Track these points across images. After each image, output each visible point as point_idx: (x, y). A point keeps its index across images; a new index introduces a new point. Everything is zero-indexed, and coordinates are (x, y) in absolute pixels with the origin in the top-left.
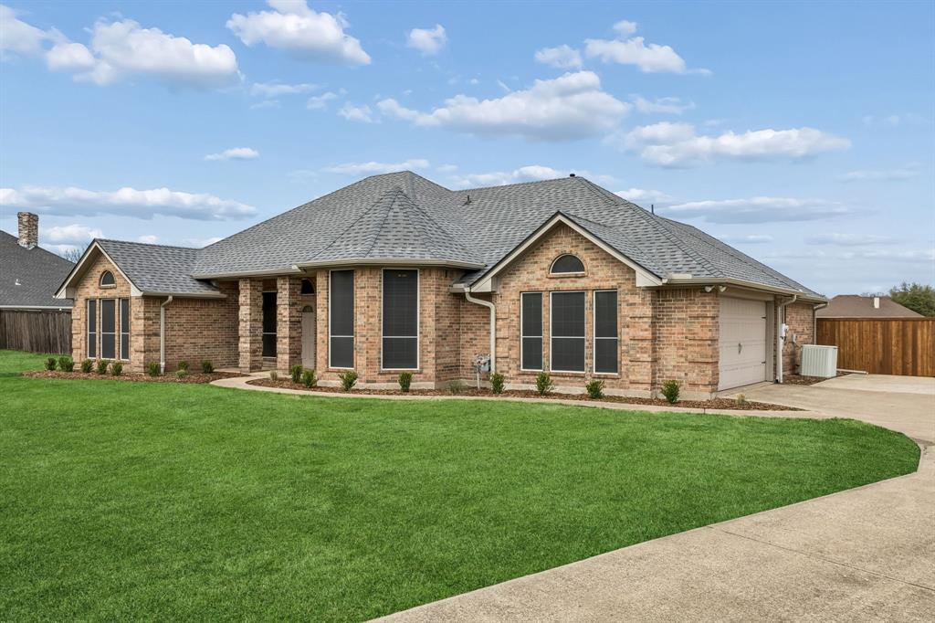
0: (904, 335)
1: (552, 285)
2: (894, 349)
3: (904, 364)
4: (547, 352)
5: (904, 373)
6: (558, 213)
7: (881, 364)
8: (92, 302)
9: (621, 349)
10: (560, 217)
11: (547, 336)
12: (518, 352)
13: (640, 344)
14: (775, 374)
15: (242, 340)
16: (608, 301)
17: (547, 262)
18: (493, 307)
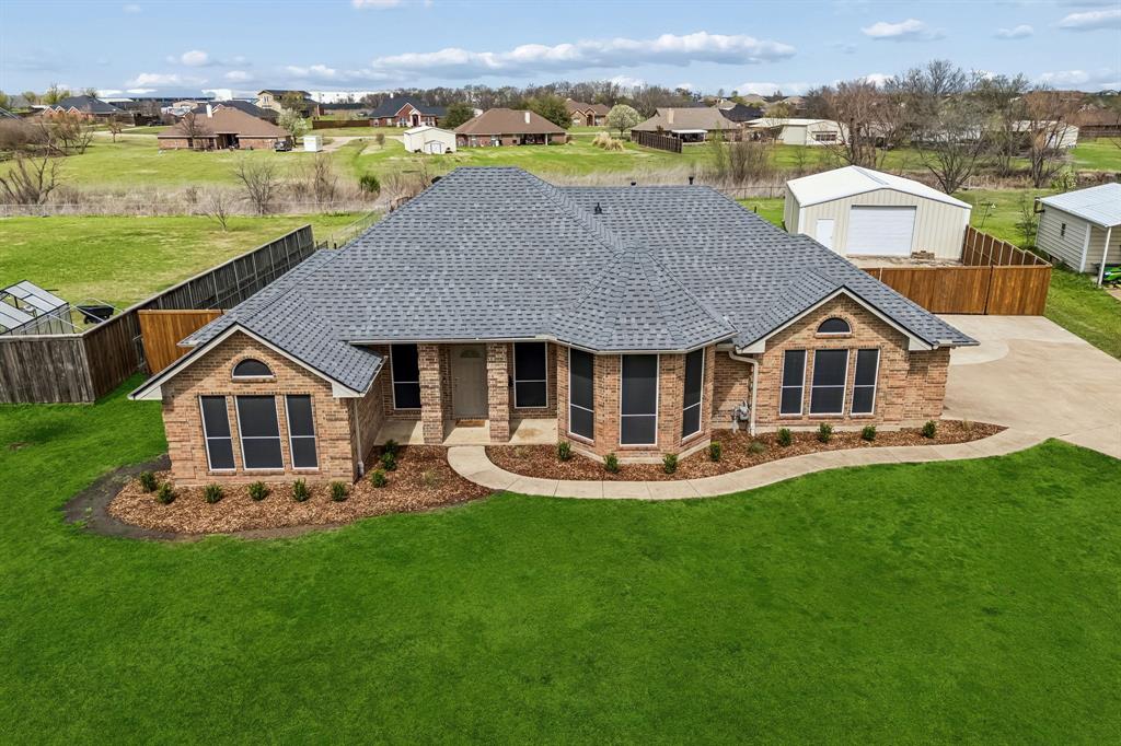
1: (819, 344)
9: (878, 395)
11: (807, 386)
12: (777, 401)
16: (868, 359)
17: (815, 325)
18: (756, 364)
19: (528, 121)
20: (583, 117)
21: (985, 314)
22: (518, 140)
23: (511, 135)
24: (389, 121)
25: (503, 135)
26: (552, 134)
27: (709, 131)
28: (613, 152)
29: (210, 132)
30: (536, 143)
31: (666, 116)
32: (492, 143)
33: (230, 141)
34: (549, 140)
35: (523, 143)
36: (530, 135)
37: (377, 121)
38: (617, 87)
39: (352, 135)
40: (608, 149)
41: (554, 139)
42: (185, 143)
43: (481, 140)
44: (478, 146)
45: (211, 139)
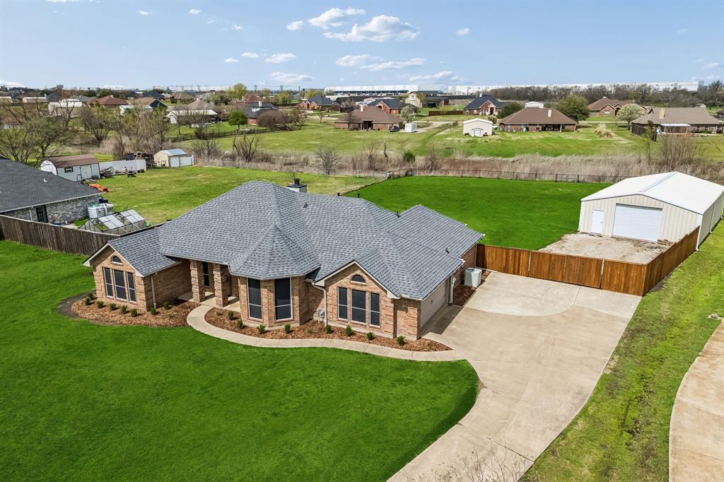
0: (515, 256)
1: (352, 286)
2: (510, 262)
3: (514, 269)
4: (350, 313)
5: (514, 274)
6: (354, 260)
7: (504, 268)
8: (107, 270)
9: (381, 317)
10: (355, 262)
11: (349, 306)
12: (336, 311)
13: (389, 317)
14: (449, 300)
15: (193, 286)
16: (375, 298)
17: (350, 277)
18: (325, 291)
19: (549, 115)
20: (612, 110)
21: (600, 288)
22: (540, 127)
23: (536, 125)
24: (475, 111)
25: (530, 125)
26: (566, 125)
27: (692, 125)
28: (605, 138)
29: (360, 119)
30: (553, 130)
31: (658, 113)
32: (521, 129)
33: (368, 125)
34: (563, 128)
35: (544, 129)
36: (550, 125)
37: (467, 111)
38: (650, 88)
39: (444, 121)
40: (601, 136)
41: (567, 127)
42: (346, 126)
43: (514, 127)
44: (512, 131)
45: (359, 124)
